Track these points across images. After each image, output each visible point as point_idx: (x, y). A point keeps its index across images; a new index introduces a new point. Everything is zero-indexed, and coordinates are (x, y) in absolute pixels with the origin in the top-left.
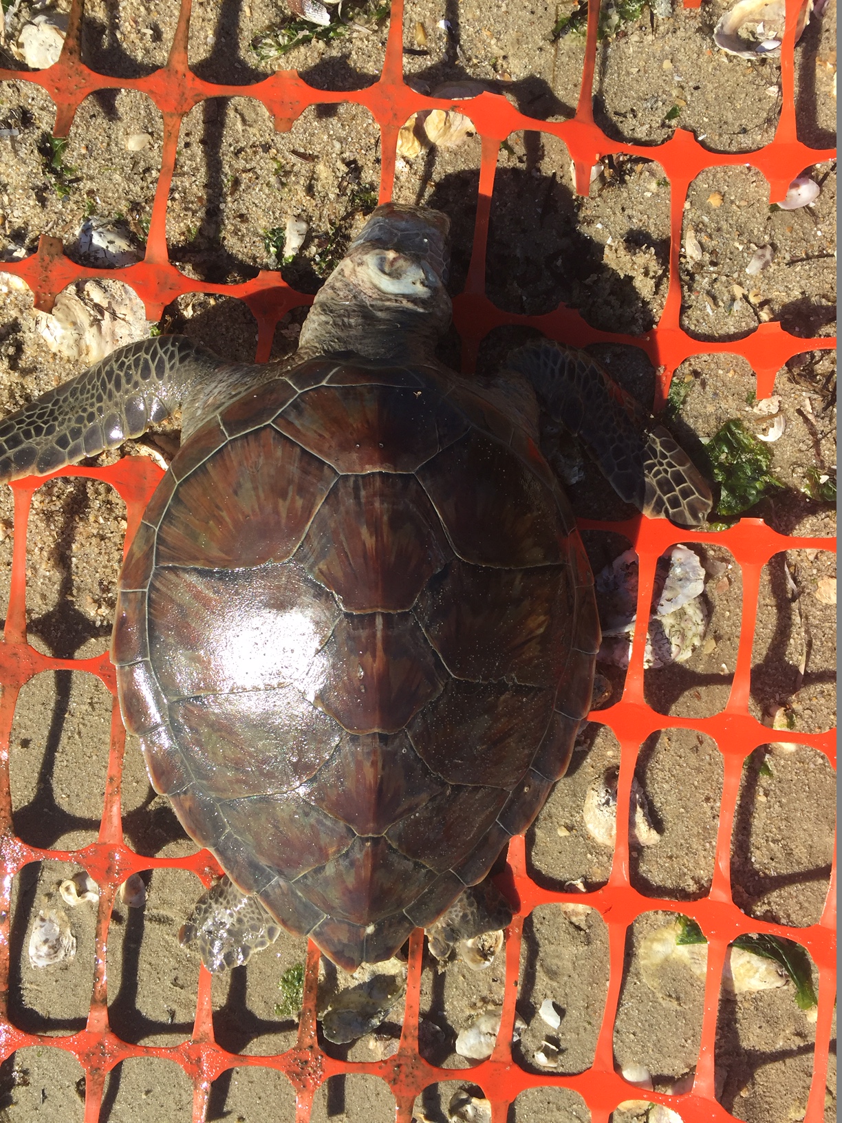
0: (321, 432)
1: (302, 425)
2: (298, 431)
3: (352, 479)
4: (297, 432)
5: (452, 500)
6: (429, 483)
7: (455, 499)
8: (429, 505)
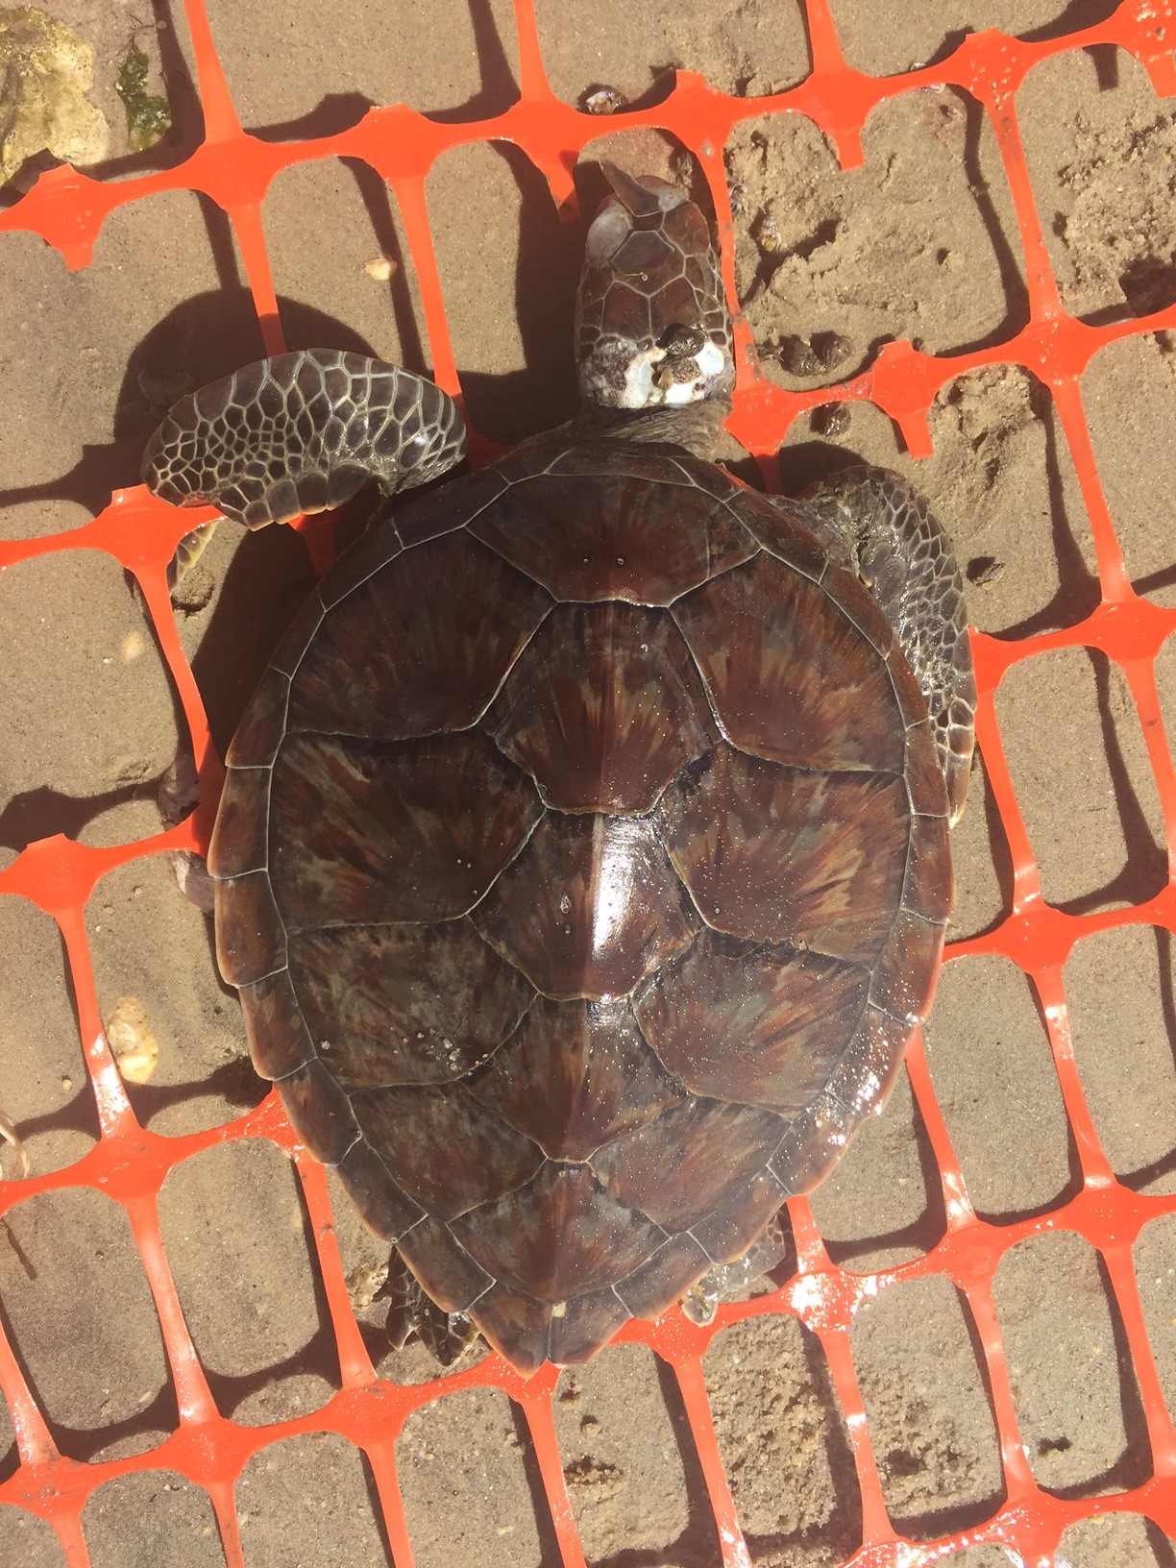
0: (534, 540)
1: (508, 528)
2: (501, 537)
3: (573, 611)
4: (499, 540)
5: (723, 654)
6: (689, 624)
7: (727, 651)
8: (687, 657)
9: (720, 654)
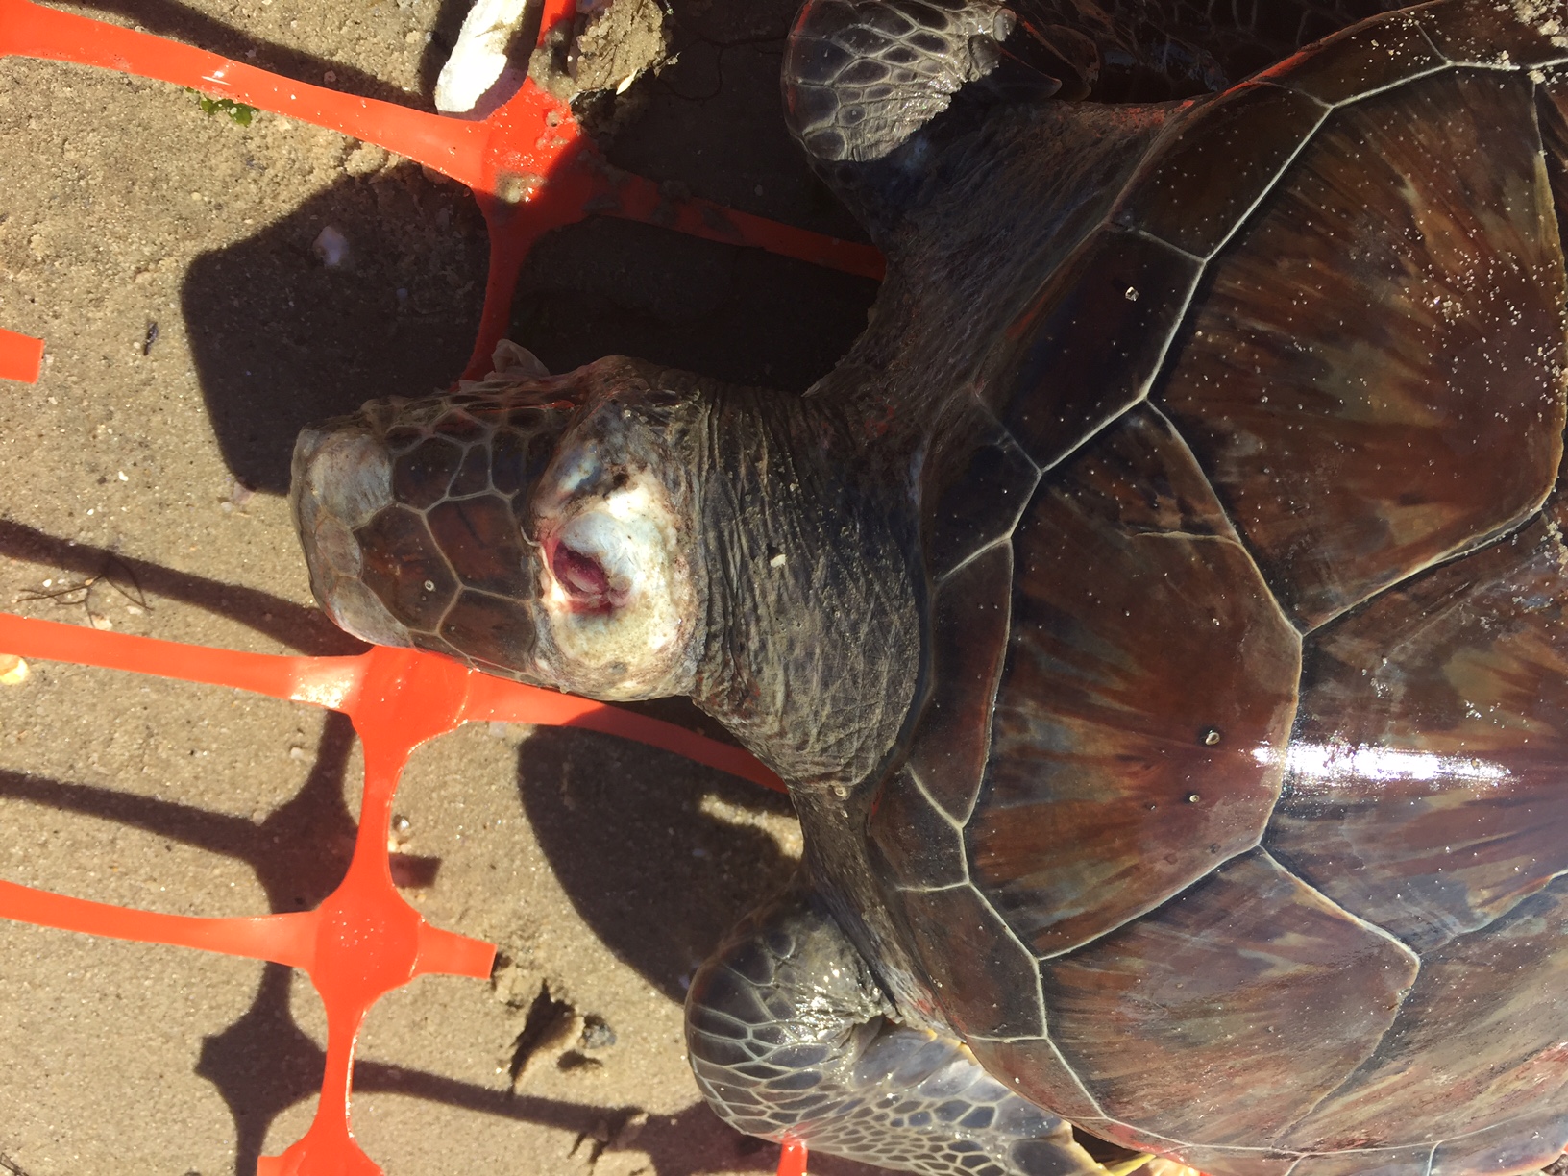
0: (1113, 872)
1: (1074, 904)
2: (1087, 917)
4: (1092, 921)
5: (1391, 513)
6: (1335, 589)
7: (1386, 503)
8: (1399, 596)
9: (1392, 521)
